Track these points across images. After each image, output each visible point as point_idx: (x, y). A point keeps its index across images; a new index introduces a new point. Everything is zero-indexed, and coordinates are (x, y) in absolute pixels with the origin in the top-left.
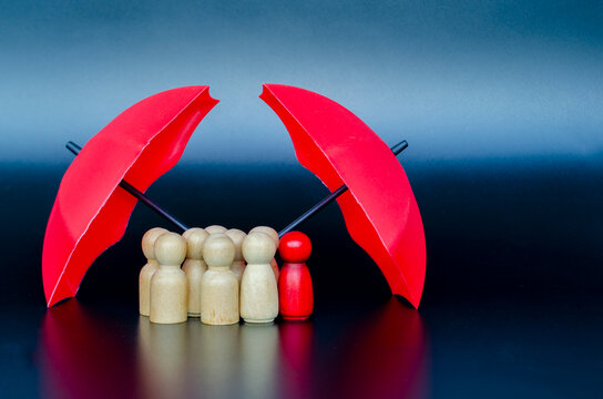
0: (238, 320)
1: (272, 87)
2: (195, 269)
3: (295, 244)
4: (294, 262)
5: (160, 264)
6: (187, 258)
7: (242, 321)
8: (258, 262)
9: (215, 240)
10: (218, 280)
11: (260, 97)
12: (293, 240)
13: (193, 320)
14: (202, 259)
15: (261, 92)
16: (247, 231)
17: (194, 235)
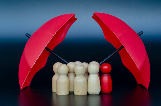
0: (87, 94)
1: (97, 13)
2: (72, 76)
3: (106, 67)
4: (105, 74)
5: (59, 75)
6: (69, 72)
7: (88, 94)
8: (93, 74)
9: (78, 66)
10: (80, 80)
11: (92, 17)
12: (105, 66)
13: (71, 94)
14: (74, 73)
15: (93, 15)
16: (89, 63)
17: (71, 65)
